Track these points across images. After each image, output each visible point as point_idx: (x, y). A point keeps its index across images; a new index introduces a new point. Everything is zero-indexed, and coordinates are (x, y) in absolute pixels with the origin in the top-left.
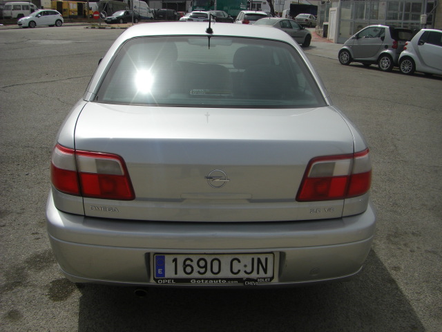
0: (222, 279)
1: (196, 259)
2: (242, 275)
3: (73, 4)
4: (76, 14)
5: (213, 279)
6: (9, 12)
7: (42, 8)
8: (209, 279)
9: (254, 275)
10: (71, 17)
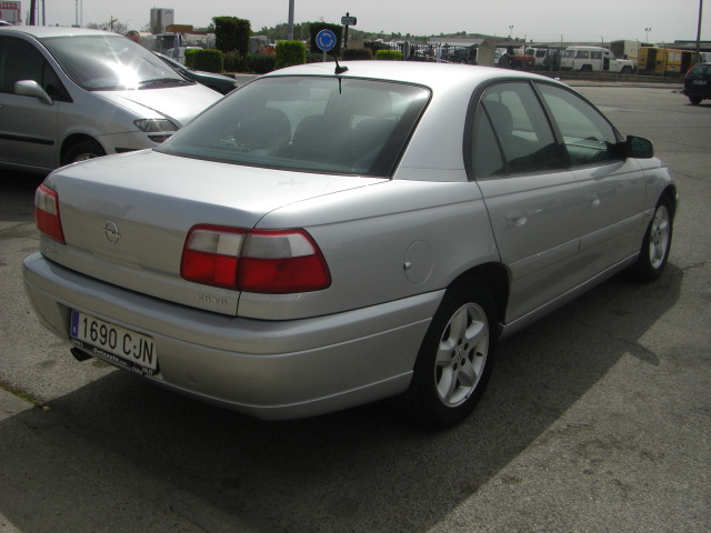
0: (116, 356)
1: (100, 323)
2: (131, 357)
3: (675, 53)
4: (678, 69)
5: (107, 353)
6: (570, 60)
7: (626, 57)
8: (105, 351)
9: (140, 361)
10: (667, 74)
